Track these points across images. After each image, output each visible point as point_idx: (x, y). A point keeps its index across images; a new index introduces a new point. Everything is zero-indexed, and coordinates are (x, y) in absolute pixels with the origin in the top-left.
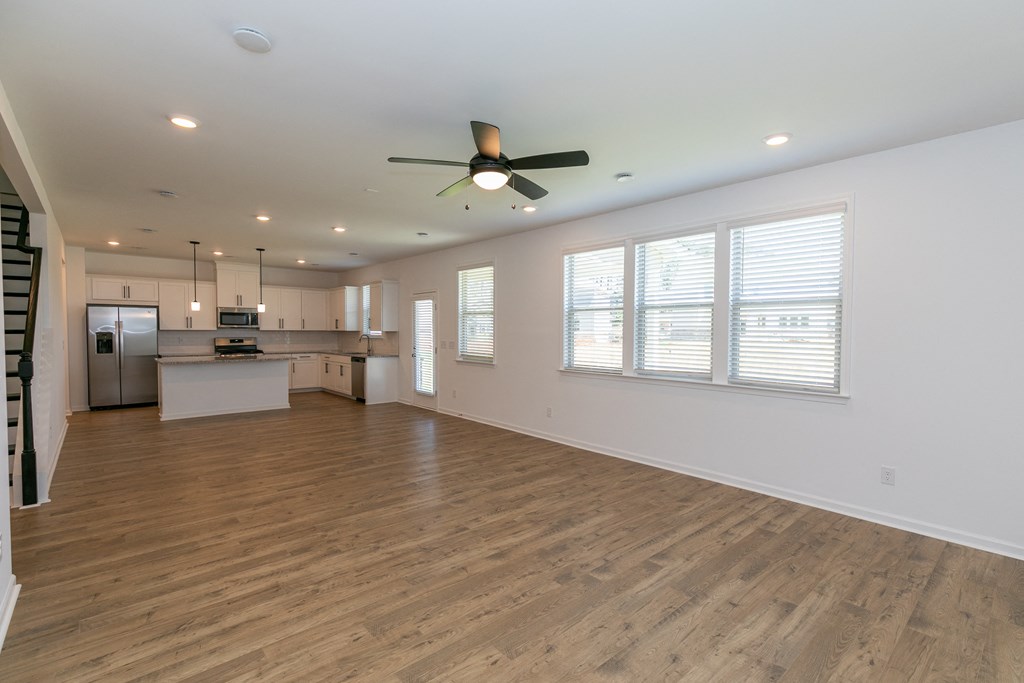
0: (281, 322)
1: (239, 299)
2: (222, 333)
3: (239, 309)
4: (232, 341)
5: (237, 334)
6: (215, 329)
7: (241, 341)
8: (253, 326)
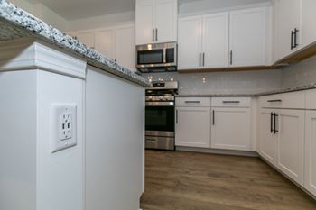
0: (202, 57)
1: (155, 32)
3: (154, 45)
4: (155, 85)
7: (163, 85)
8: (169, 64)
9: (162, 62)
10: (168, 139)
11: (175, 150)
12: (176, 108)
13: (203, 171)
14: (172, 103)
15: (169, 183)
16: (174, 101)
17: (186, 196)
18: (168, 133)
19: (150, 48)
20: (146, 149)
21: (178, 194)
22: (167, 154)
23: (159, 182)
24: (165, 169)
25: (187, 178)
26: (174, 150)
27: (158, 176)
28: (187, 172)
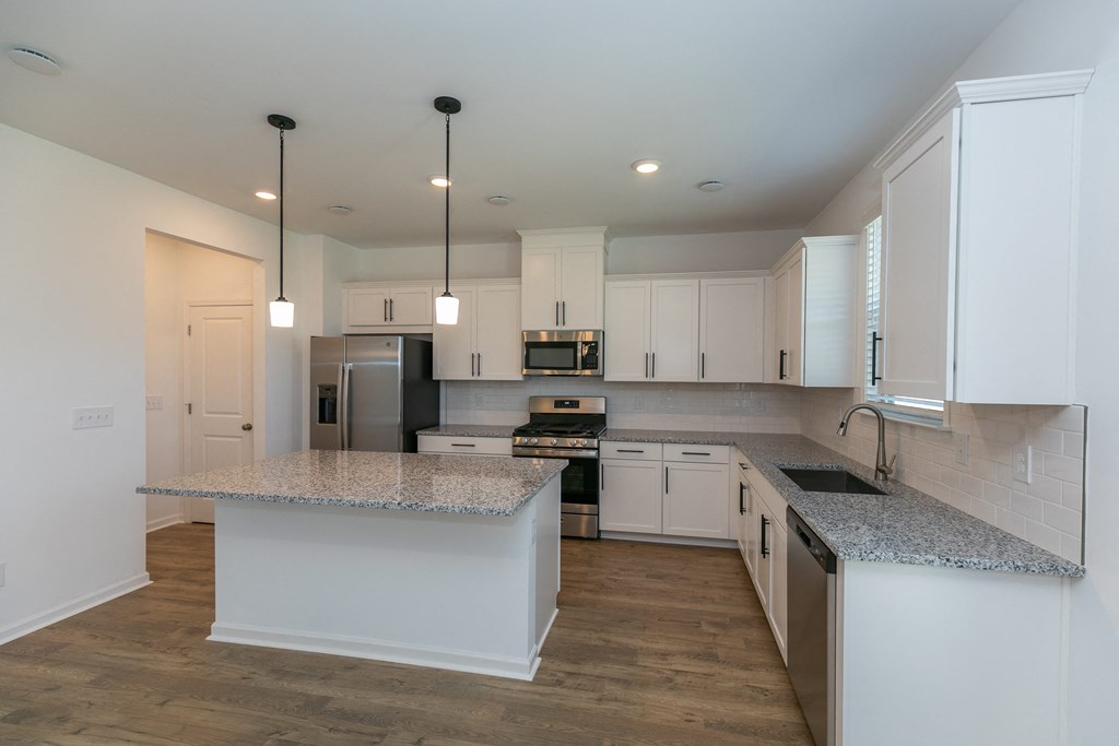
0: (650, 361)
1: (560, 310)
2: (537, 389)
3: (561, 333)
4: (559, 404)
5: (565, 390)
6: (521, 378)
7: (575, 404)
8: (588, 372)
9: (575, 368)
10: (585, 518)
11: (599, 538)
12: (601, 462)
13: (640, 571)
14: (593, 454)
15: (588, 586)
16: (598, 449)
17: (610, 598)
18: (585, 508)
19: (544, 338)
20: (562, 537)
21: (603, 597)
22: (586, 545)
23: (575, 585)
24: (583, 569)
25: (615, 580)
26: (596, 538)
27: (573, 578)
28: (616, 574)
